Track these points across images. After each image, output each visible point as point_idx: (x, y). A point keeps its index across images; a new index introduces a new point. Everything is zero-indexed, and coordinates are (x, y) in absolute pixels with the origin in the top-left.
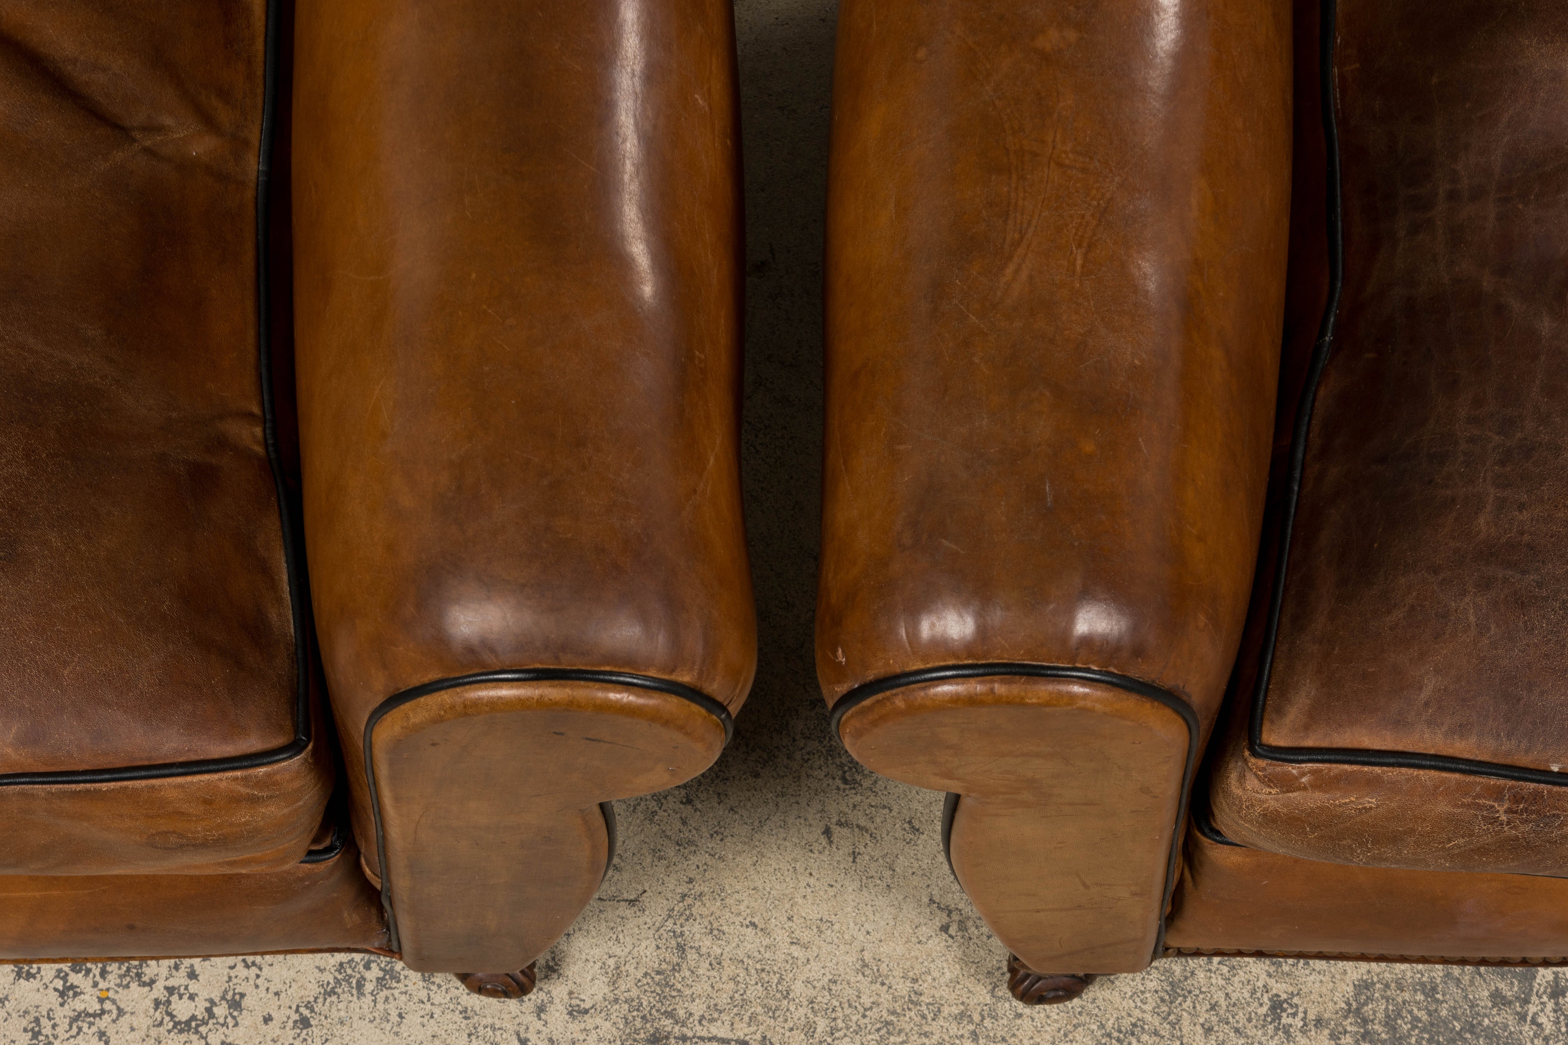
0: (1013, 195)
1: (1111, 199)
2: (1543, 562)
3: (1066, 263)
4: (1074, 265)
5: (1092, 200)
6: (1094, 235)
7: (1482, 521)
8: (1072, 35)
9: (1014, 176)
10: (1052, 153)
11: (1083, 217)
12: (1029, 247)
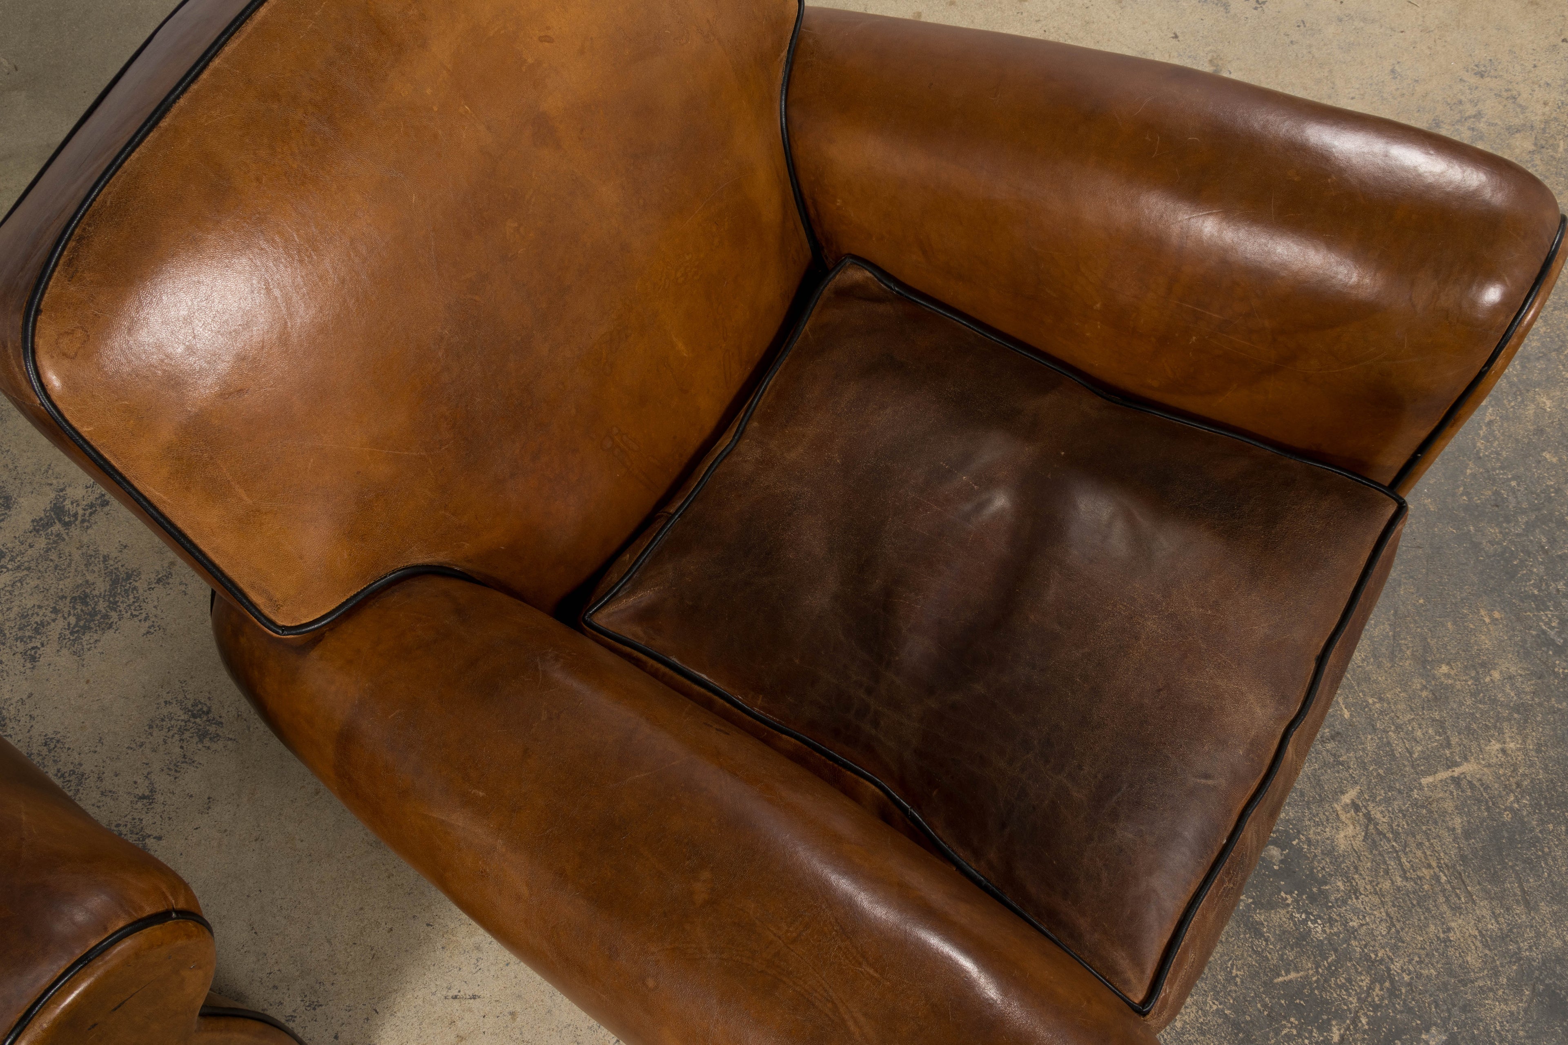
0: (798, 989)
1: (836, 919)
2: (1119, 776)
3: (868, 982)
4: (872, 977)
5: (831, 934)
6: (857, 948)
7: (1075, 794)
8: (706, 875)
9: (785, 979)
10: (783, 941)
11: (840, 948)
12: (842, 1002)
